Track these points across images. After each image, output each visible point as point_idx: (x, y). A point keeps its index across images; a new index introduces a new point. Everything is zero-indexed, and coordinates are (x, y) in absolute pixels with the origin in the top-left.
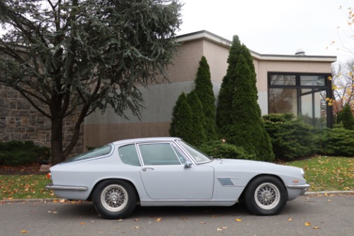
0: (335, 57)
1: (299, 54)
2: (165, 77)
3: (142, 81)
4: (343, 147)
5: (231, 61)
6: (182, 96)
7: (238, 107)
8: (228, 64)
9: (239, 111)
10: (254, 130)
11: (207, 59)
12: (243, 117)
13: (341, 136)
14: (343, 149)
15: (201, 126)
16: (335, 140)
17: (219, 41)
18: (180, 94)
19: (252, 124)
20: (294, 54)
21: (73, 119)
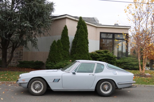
0: (130, 27)
1: (116, 25)
2: (48, 34)
3: (38, 35)
4: (128, 65)
5: (78, 27)
6: (55, 42)
7: (78, 47)
8: (77, 29)
9: (78, 49)
10: (84, 57)
11: (67, 26)
12: (80, 51)
13: (128, 61)
14: (128, 66)
15: (61, 54)
16: (125, 62)
17: (74, 19)
18: (54, 41)
19: (83, 54)
20: (114, 25)
21: (18, 49)
